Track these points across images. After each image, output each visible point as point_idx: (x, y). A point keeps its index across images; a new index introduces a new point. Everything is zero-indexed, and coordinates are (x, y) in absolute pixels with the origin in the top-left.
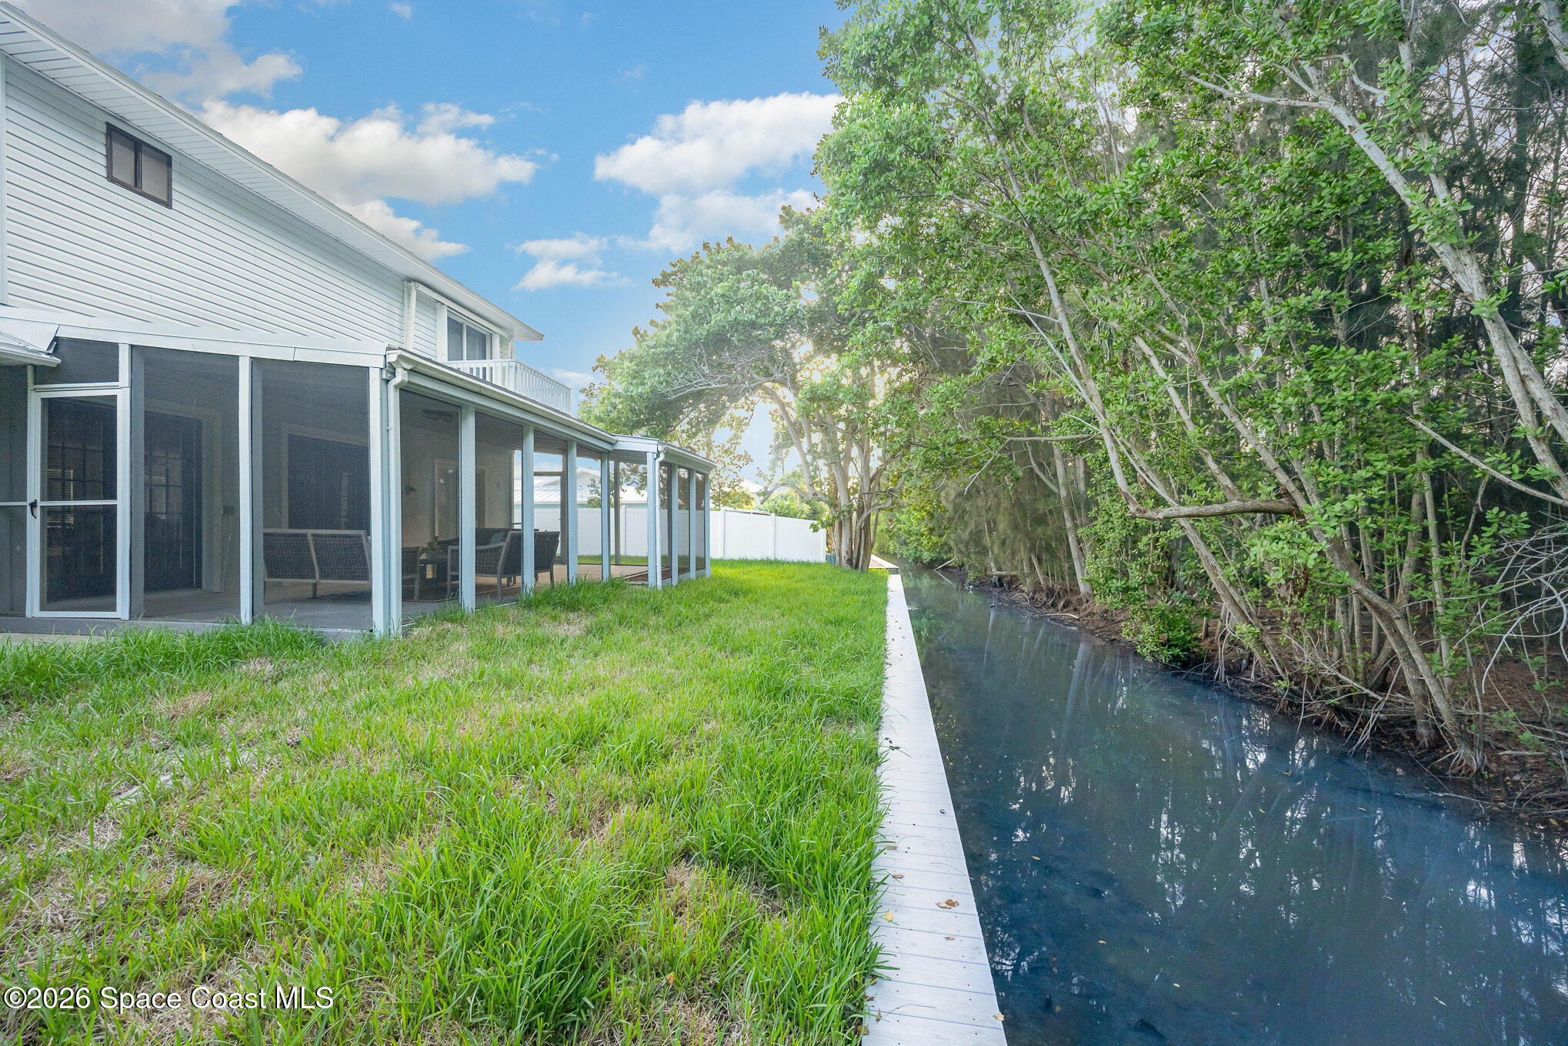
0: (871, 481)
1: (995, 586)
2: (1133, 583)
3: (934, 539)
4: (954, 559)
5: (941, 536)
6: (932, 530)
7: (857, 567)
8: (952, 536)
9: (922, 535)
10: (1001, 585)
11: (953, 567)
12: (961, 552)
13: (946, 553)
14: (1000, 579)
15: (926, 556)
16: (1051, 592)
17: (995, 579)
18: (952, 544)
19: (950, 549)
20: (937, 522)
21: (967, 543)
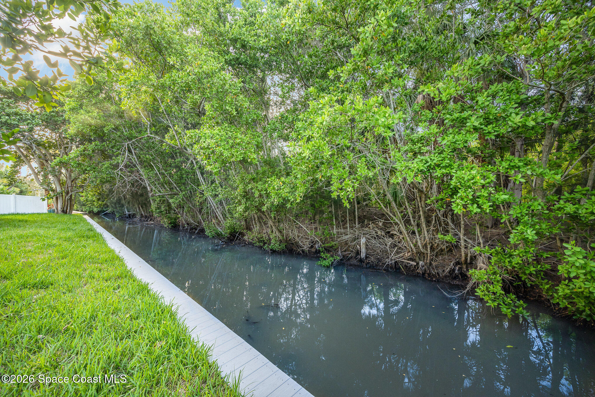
0: (72, 182)
1: (127, 218)
2: (162, 210)
3: (100, 202)
4: (109, 210)
5: (103, 201)
6: (99, 199)
7: (66, 213)
8: (109, 201)
9: (94, 201)
10: (130, 217)
11: (109, 213)
12: (112, 207)
13: (106, 208)
14: (129, 215)
15: (95, 210)
16: (146, 217)
17: (127, 215)
18: (109, 204)
19: (108, 206)
20: (101, 196)
21: (115, 204)
